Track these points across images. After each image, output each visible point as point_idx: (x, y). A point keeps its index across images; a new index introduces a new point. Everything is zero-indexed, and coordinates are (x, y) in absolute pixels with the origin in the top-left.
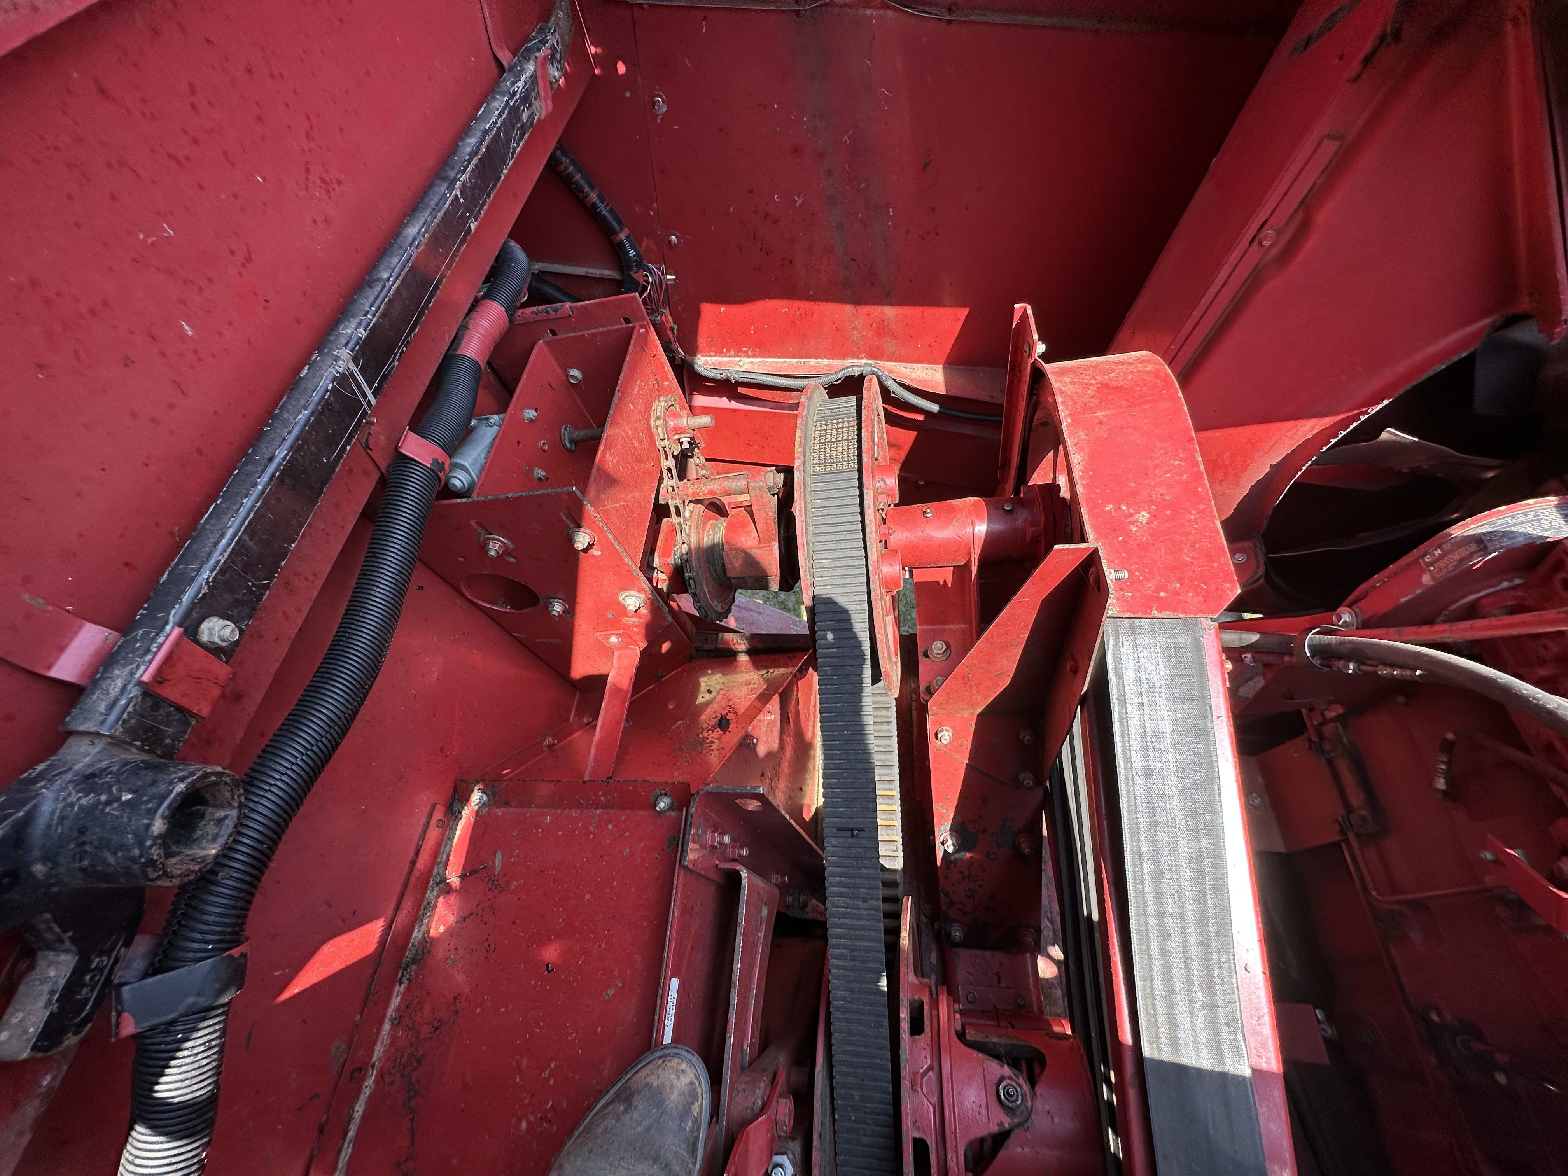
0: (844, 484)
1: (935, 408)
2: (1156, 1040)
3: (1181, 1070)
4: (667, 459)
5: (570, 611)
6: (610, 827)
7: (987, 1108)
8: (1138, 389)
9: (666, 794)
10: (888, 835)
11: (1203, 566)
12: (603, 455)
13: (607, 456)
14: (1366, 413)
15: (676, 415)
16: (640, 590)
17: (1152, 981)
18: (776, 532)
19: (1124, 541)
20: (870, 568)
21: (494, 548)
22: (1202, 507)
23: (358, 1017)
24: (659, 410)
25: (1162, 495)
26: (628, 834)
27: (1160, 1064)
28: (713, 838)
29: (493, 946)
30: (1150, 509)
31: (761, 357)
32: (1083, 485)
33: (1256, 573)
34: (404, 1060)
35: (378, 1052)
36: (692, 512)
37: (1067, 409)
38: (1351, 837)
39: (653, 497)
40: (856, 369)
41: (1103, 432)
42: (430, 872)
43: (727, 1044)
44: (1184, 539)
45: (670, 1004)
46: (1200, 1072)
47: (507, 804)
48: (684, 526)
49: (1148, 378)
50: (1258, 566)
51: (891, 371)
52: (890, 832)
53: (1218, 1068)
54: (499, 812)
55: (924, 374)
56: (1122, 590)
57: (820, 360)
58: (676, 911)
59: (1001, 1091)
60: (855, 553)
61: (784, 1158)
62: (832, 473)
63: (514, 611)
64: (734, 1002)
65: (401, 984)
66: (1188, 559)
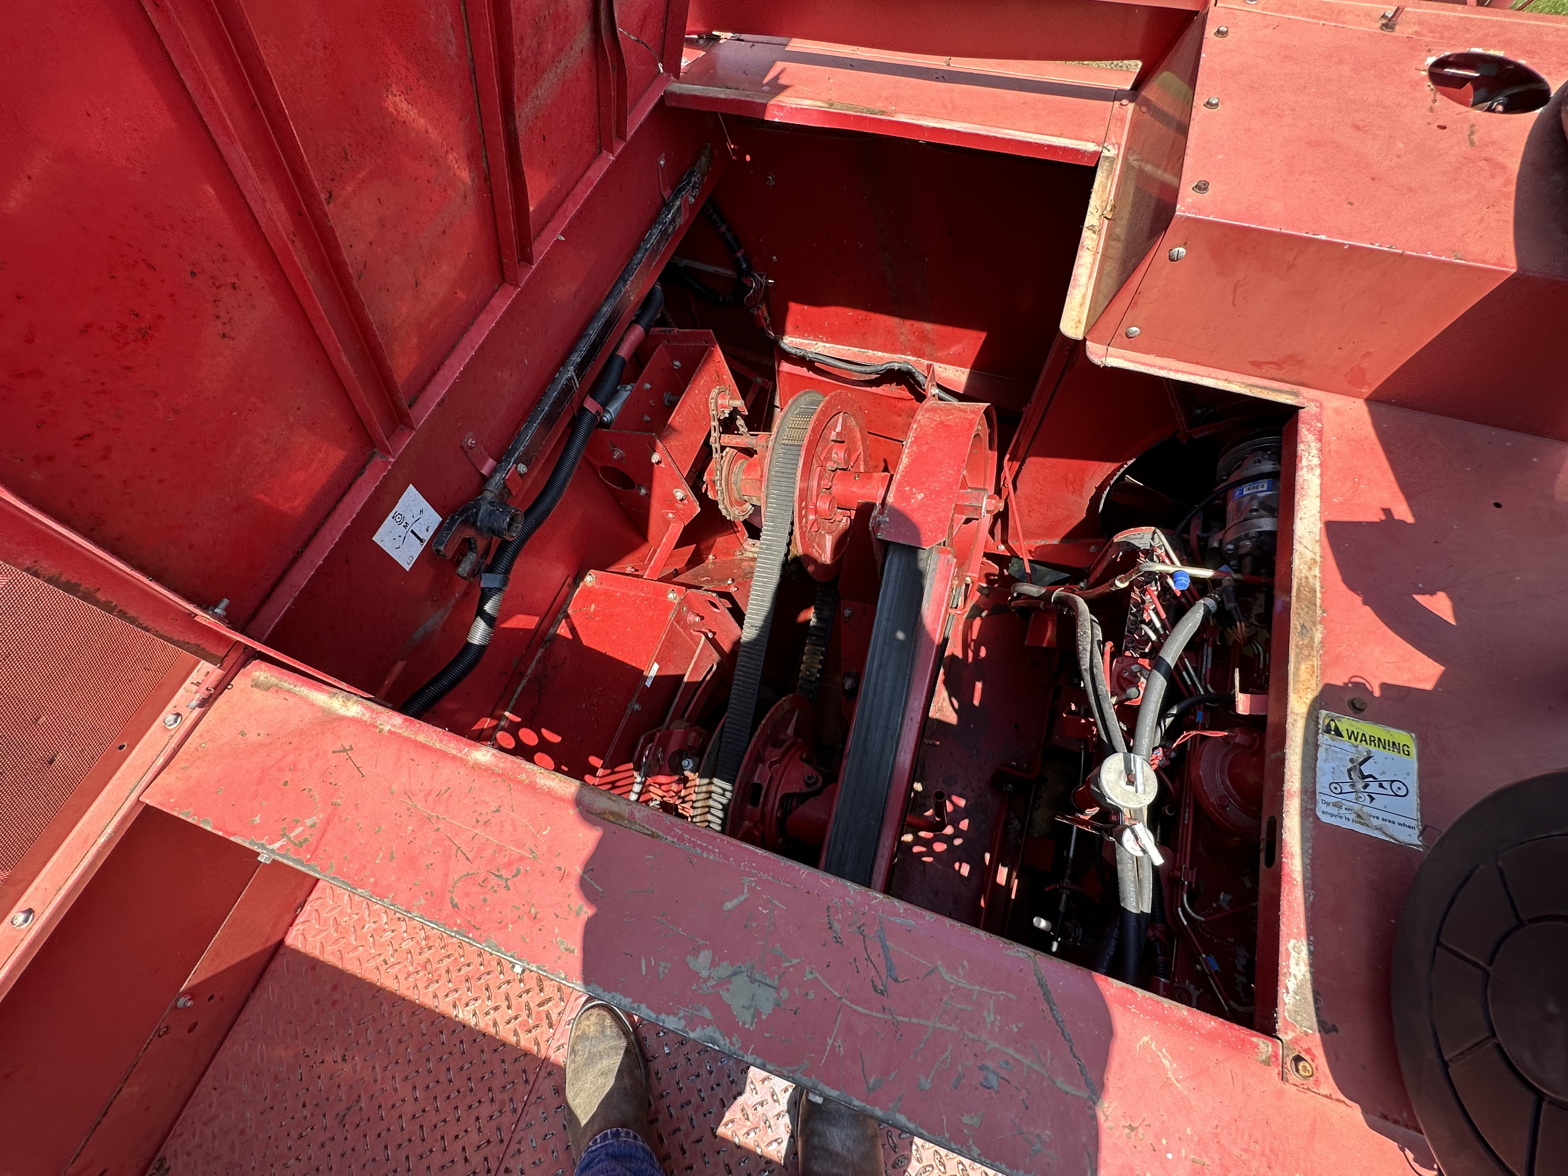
0: (794, 452)
4: (715, 421)
5: (649, 495)
9: (674, 592)
12: (674, 418)
13: (676, 418)
14: (1128, 464)
15: (723, 398)
16: (683, 489)
19: (904, 505)
21: (616, 455)
22: (950, 496)
23: (524, 652)
24: (714, 394)
25: (935, 487)
26: (653, 606)
28: (691, 617)
30: (925, 492)
31: (832, 343)
34: (539, 676)
35: (529, 672)
36: (727, 452)
40: (896, 364)
41: (925, 448)
42: (561, 607)
45: (652, 671)
47: (601, 584)
51: (928, 369)
54: (597, 587)
55: (951, 375)
56: (890, 528)
61: (690, 761)
62: (790, 445)
63: (620, 489)
64: (683, 686)
65: (542, 648)
66: (930, 520)
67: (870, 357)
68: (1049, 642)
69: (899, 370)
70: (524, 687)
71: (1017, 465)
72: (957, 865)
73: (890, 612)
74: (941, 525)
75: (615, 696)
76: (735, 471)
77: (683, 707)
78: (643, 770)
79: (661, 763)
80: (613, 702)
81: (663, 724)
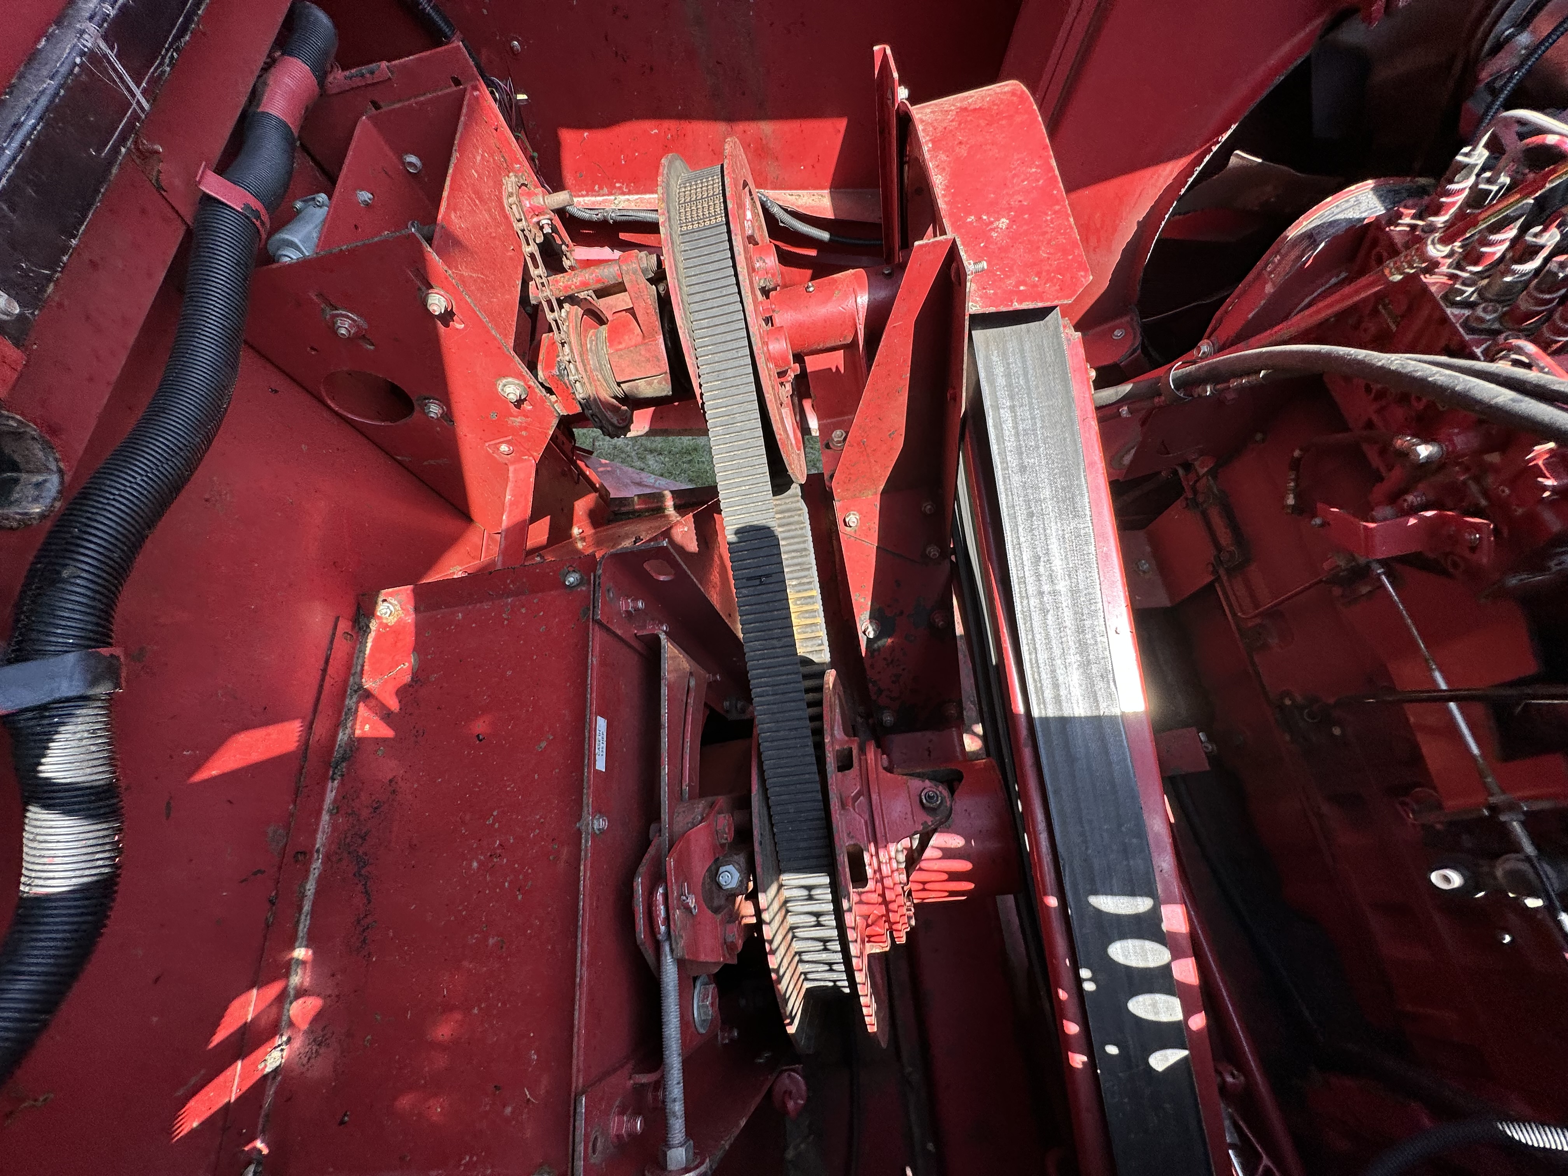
0: (713, 240)
2: (1042, 701)
3: (1064, 722)
4: (528, 244)
5: (449, 413)
6: (523, 610)
7: (912, 814)
8: (996, 107)
9: (574, 571)
10: (813, 632)
11: (1059, 259)
12: (448, 214)
13: (454, 217)
14: (1218, 143)
15: (530, 195)
18: (658, 324)
19: (985, 245)
21: (344, 328)
23: (291, 807)
24: (509, 185)
25: (1020, 201)
26: (542, 613)
27: (1045, 720)
28: (627, 604)
29: (421, 732)
30: (1009, 215)
31: (637, 193)
33: (1133, 345)
34: (348, 840)
35: (320, 840)
36: (568, 313)
37: (928, 135)
38: (1222, 572)
42: (346, 682)
43: (662, 773)
45: (599, 740)
50: (1135, 337)
51: (775, 198)
53: (1095, 713)
54: (409, 619)
55: (810, 201)
56: (984, 289)
58: (594, 660)
59: (923, 797)
61: (730, 868)
62: (700, 230)
63: (389, 424)
64: (665, 740)
65: (333, 780)
66: (1045, 255)
70: (320, 881)
74: (1070, 257)
75: (538, 817)
76: (591, 348)
77: (677, 778)
78: (667, 948)
79: (695, 912)
80: (537, 831)
81: (660, 830)
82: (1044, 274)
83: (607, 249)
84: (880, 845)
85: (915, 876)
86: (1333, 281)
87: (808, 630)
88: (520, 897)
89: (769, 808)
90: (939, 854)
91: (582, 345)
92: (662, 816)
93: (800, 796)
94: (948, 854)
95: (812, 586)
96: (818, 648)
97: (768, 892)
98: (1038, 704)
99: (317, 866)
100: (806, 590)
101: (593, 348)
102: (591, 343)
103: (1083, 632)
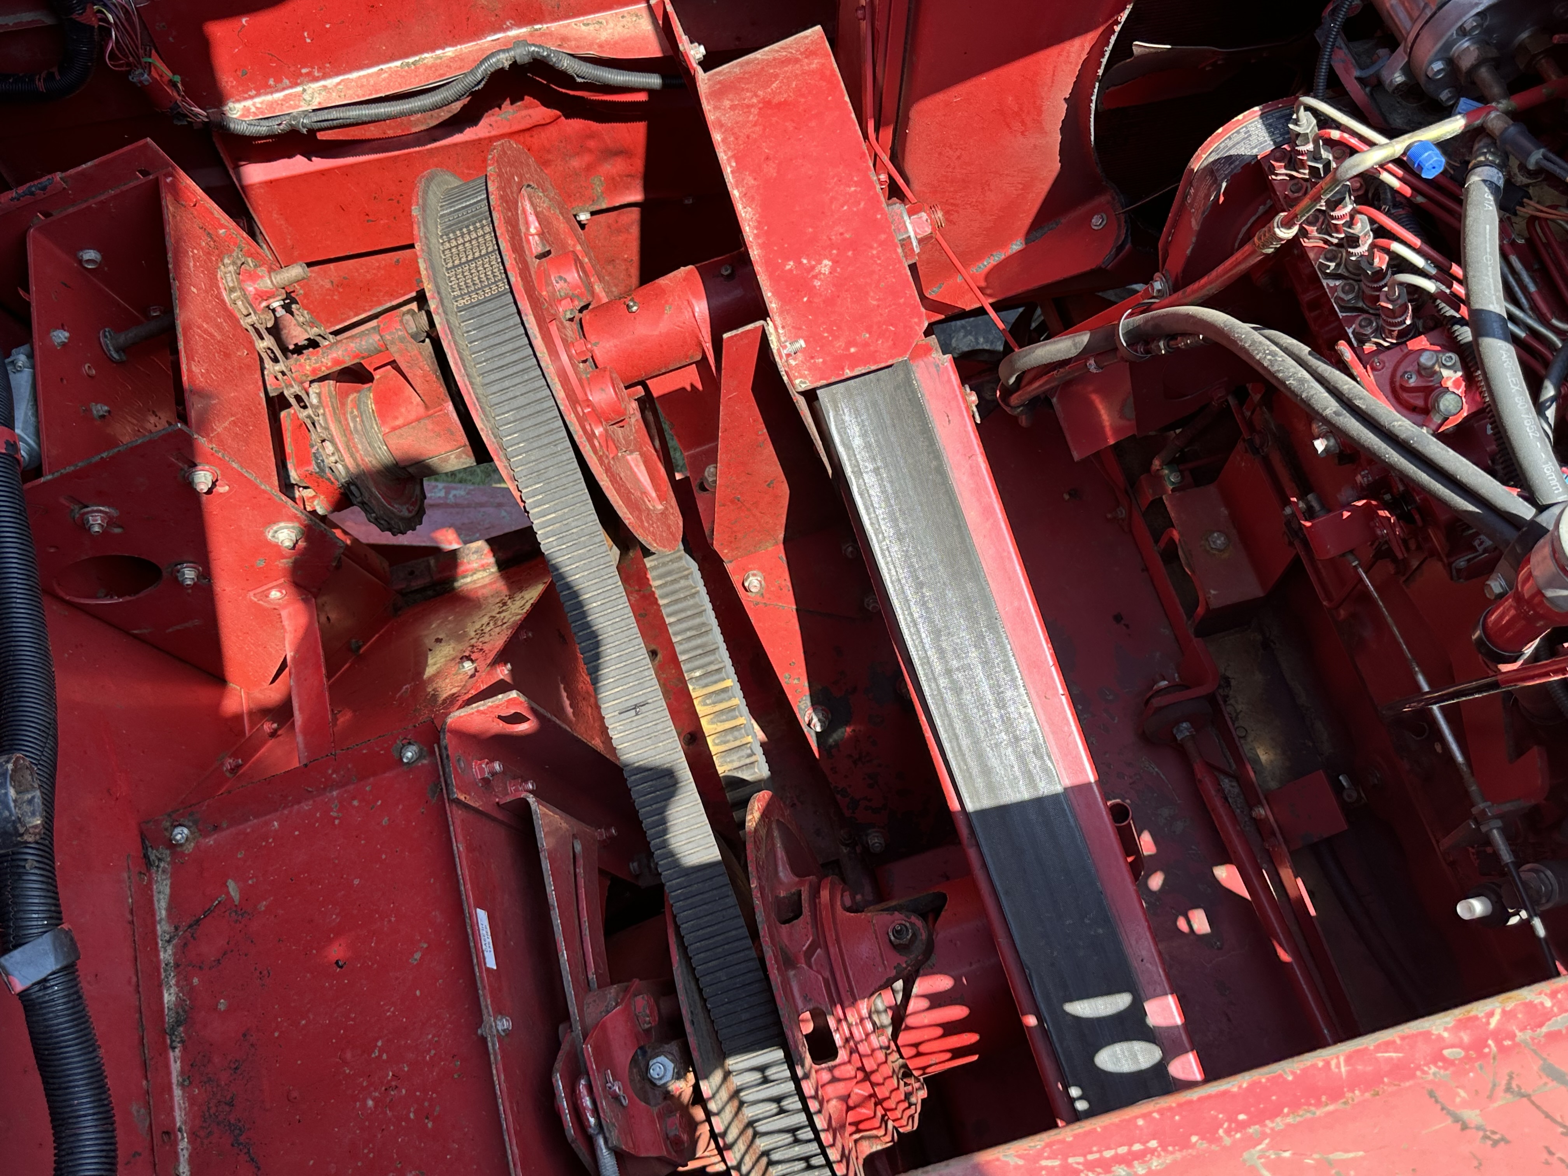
1: (654, 81)
2: (975, 794)
3: (1003, 812)
4: (262, 338)
5: (206, 573)
6: (356, 803)
7: (883, 957)
8: (803, 100)
9: (410, 743)
10: (736, 739)
11: (890, 306)
12: (189, 370)
13: (194, 368)
14: (1118, 23)
15: (253, 277)
16: (293, 518)
17: (957, 739)
19: (808, 301)
20: (562, 408)
21: (96, 522)
23: (144, 1082)
24: (229, 279)
25: (841, 234)
26: (379, 803)
27: (983, 813)
28: (482, 770)
29: (265, 972)
30: (831, 254)
31: (337, 74)
32: (759, 245)
33: (1119, 237)
34: (212, 1111)
35: (181, 1117)
36: (319, 395)
38: (1297, 544)
39: (262, 395)
40: (502, 56)
41: (771, 170)
43: (561, 961)
44: (868, 280)
45: (483, 932)
46: (1021, 806)
47: (216, 828)
48: (316, 418)
49: (812, 82)
51: (564, 39)
52: (736, 733)
53: (1034, 795)
54: (210, 841)
55: (619, 29)
56: (812, 358)
57: (439, 52)
58: (460, 847)
59: (890, 934)
60: (539, 395)
61: (662, 1059)
62: (480, 303)
63: (128, 598)
64: (557, 922)
65: (174, 1048)
66: (875, 303)
67: (433, 67)
68: (1116, 430)
69: (514, 65)
71: (887, 134)
72: (1182, 924)
73: (894, 521)
74: (902, 301)
75: (430, 1036)
76: (355, 427)
77: (579, 965)
78: (601, 1142)
79: (625, 1103)
80: (433, 1052)
81: (571, 1026)
82: (875, 327)
83: (299, 158)
84: (846, 1003)
85: (903, 1038)
86: (1261, 209)
87: (730, 737)
88: (430, 1125)
89: (697, 980)
90: (925, 1003)
91: (346, 432)
92: (571, 1009)
93: (729, 958)
94: (937, 1000)
95: (723, 675)
96: (748, 761)
97: (711, 1079)
98: (971, 798)
99: (184, 1145)
100: (716, 682)
101: (359, 427)
102: (355, 422)
103: (1004, 705)
